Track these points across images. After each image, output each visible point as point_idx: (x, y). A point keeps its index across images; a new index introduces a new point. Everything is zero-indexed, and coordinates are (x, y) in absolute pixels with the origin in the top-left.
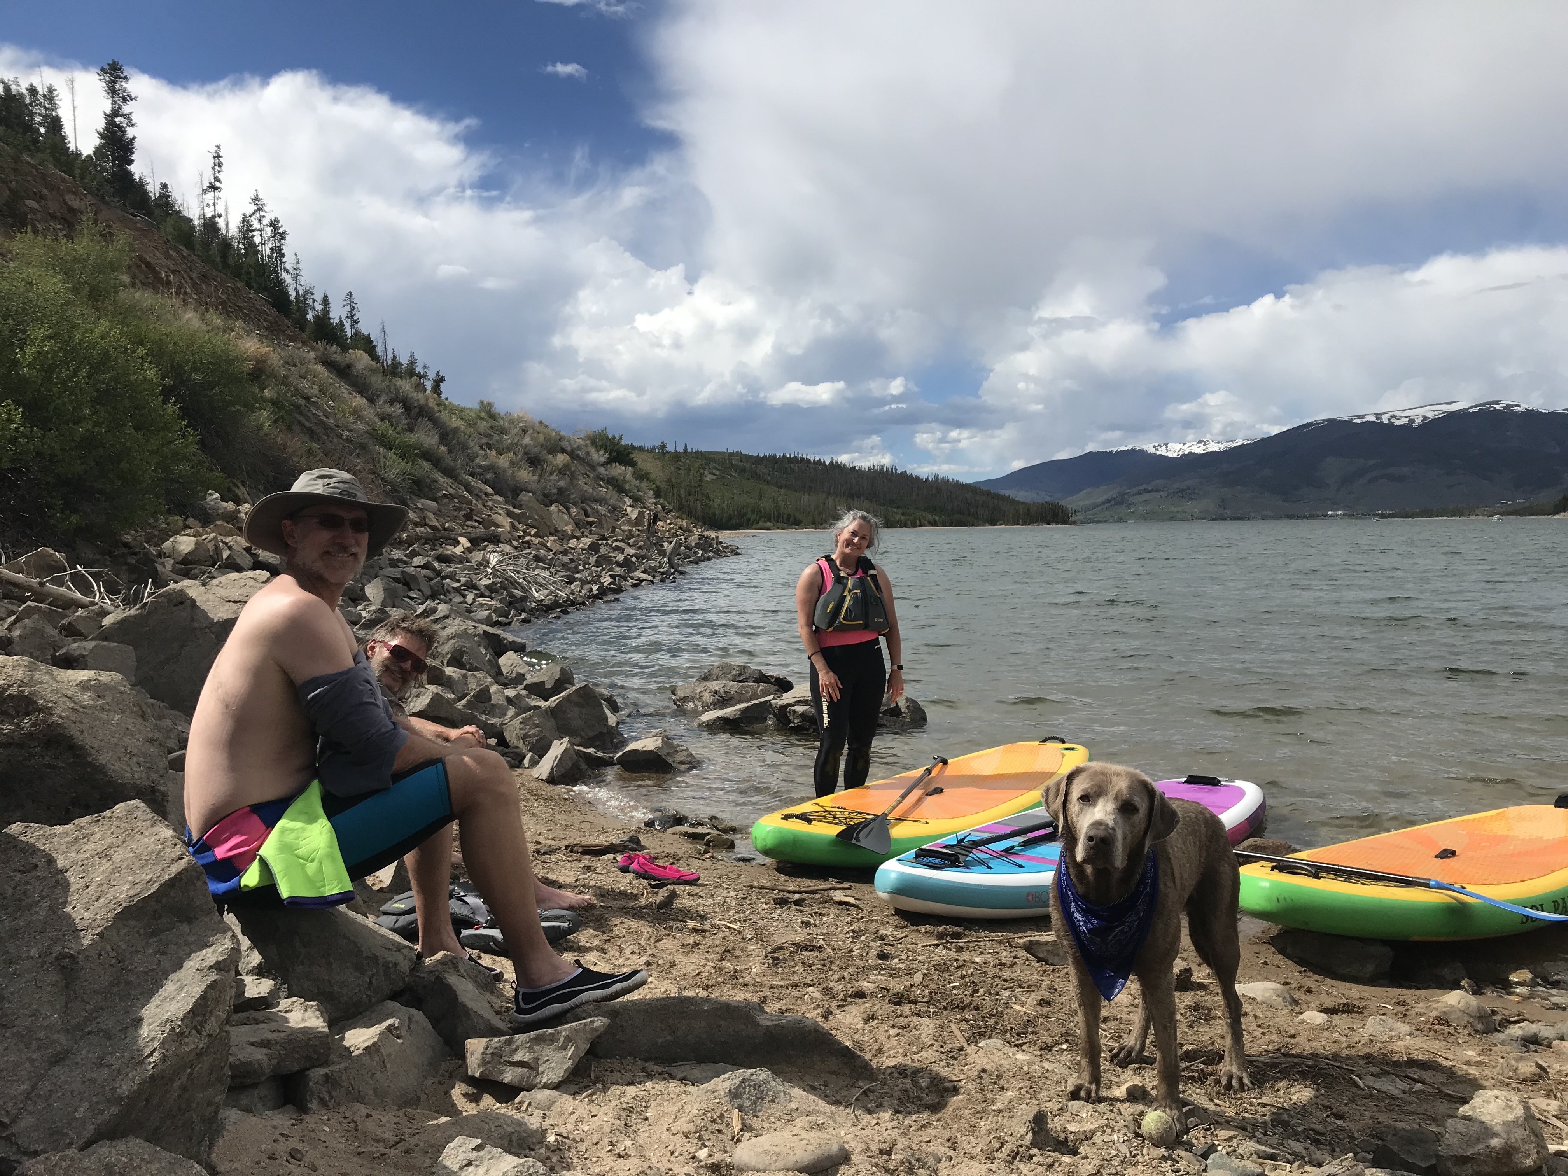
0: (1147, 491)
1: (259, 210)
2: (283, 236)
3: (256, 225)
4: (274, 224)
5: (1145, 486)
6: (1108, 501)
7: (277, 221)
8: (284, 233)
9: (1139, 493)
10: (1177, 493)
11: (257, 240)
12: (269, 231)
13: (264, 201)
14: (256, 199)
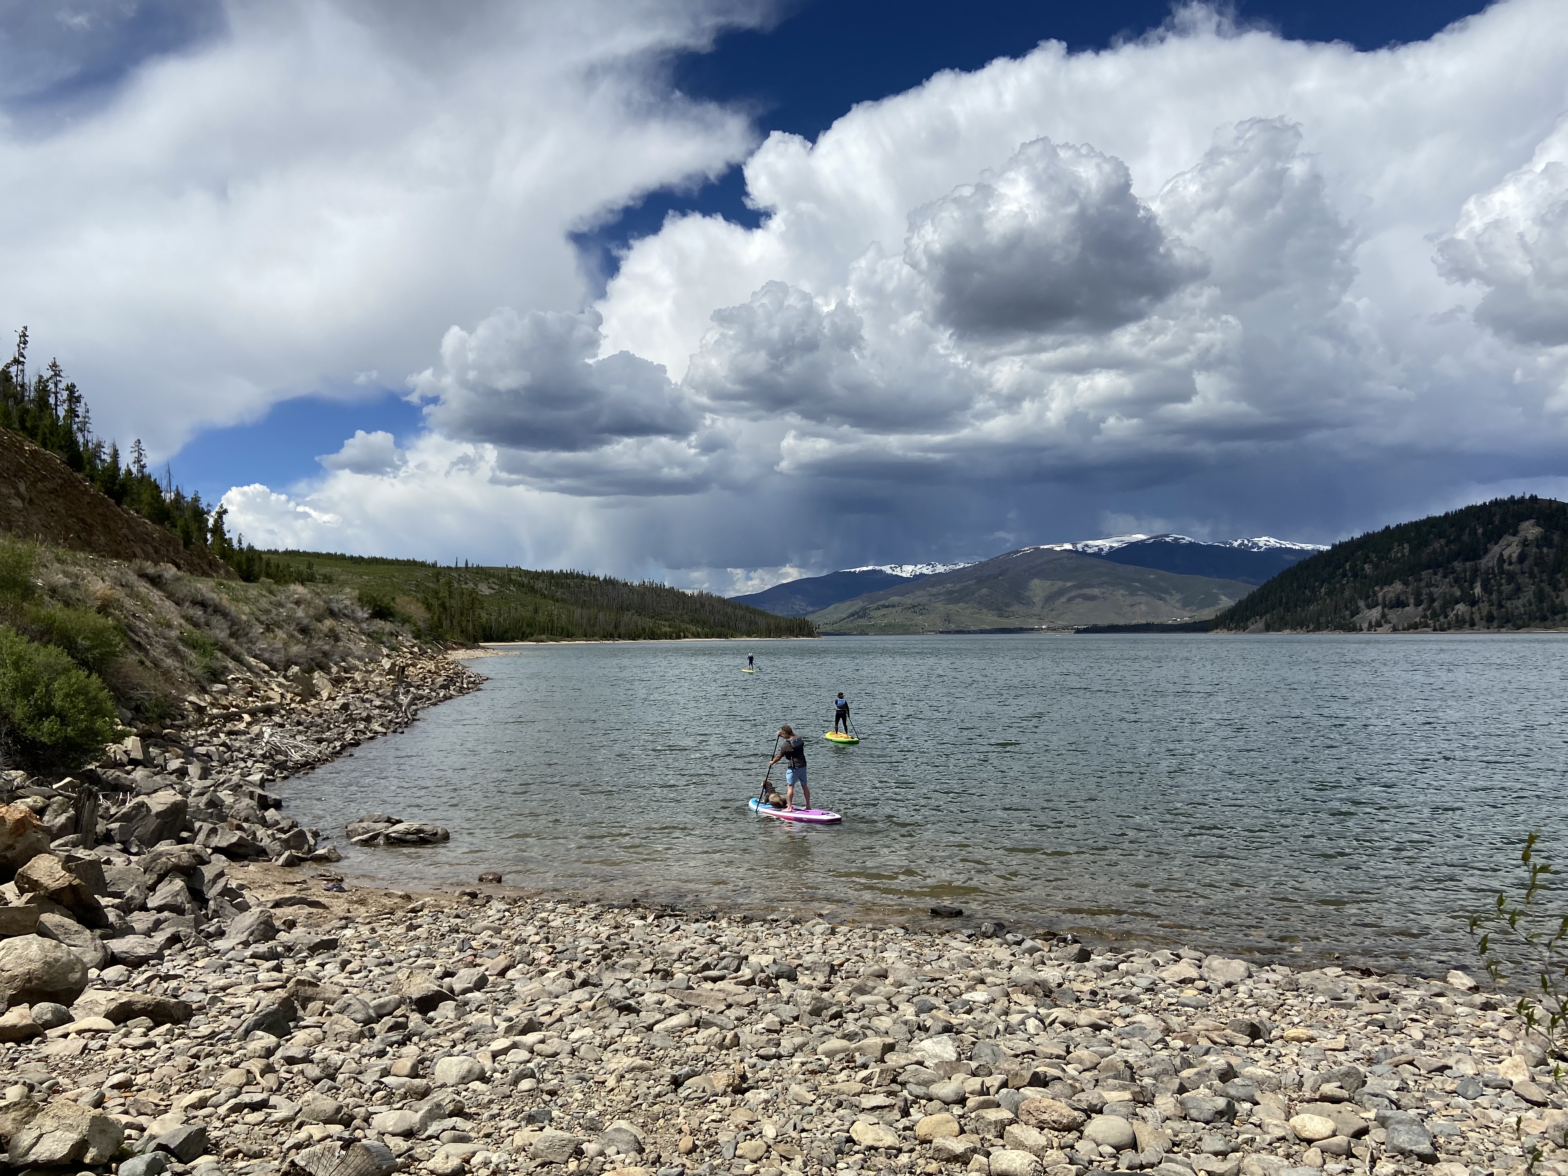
0: (885, 606)
1: (56, 375)
2: (78, 399)
3: (51, 386)
4: (71, 389)
5: (883, 602)
6: (852, 615)
7: (73, 386)
8: (80, 396)
9: (878, 609)
10: (910, 608)
11: (52, 400)
12: (65, 394)
13: (61, 368)
14: (54, 366)
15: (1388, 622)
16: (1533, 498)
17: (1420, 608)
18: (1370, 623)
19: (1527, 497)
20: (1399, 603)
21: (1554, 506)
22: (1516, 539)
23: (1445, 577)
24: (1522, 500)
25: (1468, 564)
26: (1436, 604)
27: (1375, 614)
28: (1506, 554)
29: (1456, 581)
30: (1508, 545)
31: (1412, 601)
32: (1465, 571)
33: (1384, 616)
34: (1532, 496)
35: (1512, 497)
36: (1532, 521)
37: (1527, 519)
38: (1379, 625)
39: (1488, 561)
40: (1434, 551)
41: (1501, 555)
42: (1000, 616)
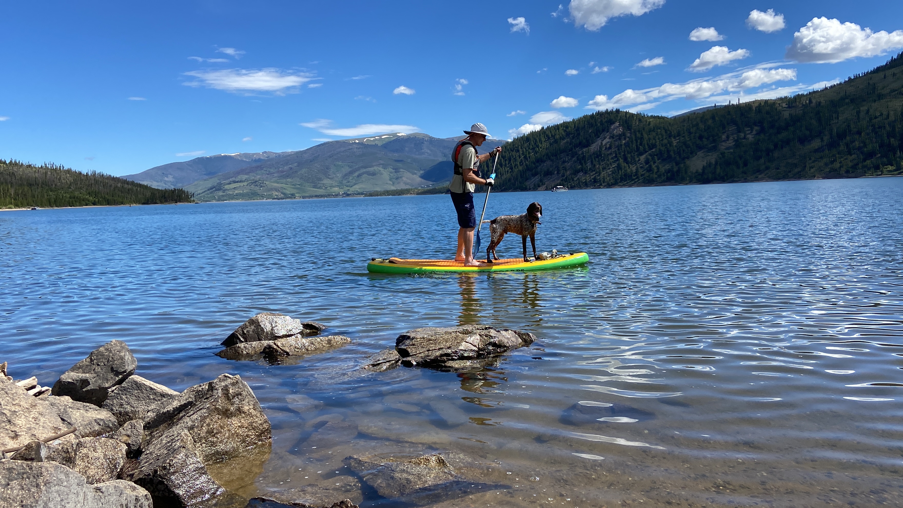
0: (235, 182)
5: (234, 179)
6: (211, 189)
9: (230, 184)
10: (253, 183)
15: (543, 184)
16: (618, 111)
17: (560, 175)
18: (534, 185)
19: (614, 110)
20: (548, 173)
21: (628, 116)
22: (608, 135)
23: (573, 157)
24: (612, 112)
25: (584, 150)
26: (568, 173)
27: (536, 179)
28: (604, 142)
29: (578, 159)
30: (605, 138)
31: (556, 172)
32: (583, 153)
33: (541, 181)
34: (617, 109)
35: (607, 110)
36: (617, 124)
37: (614, 123)
38: (539, 187)
39: (594, 147)
40: (567, 142)
41: (602, 143)
42: (315, 187)
